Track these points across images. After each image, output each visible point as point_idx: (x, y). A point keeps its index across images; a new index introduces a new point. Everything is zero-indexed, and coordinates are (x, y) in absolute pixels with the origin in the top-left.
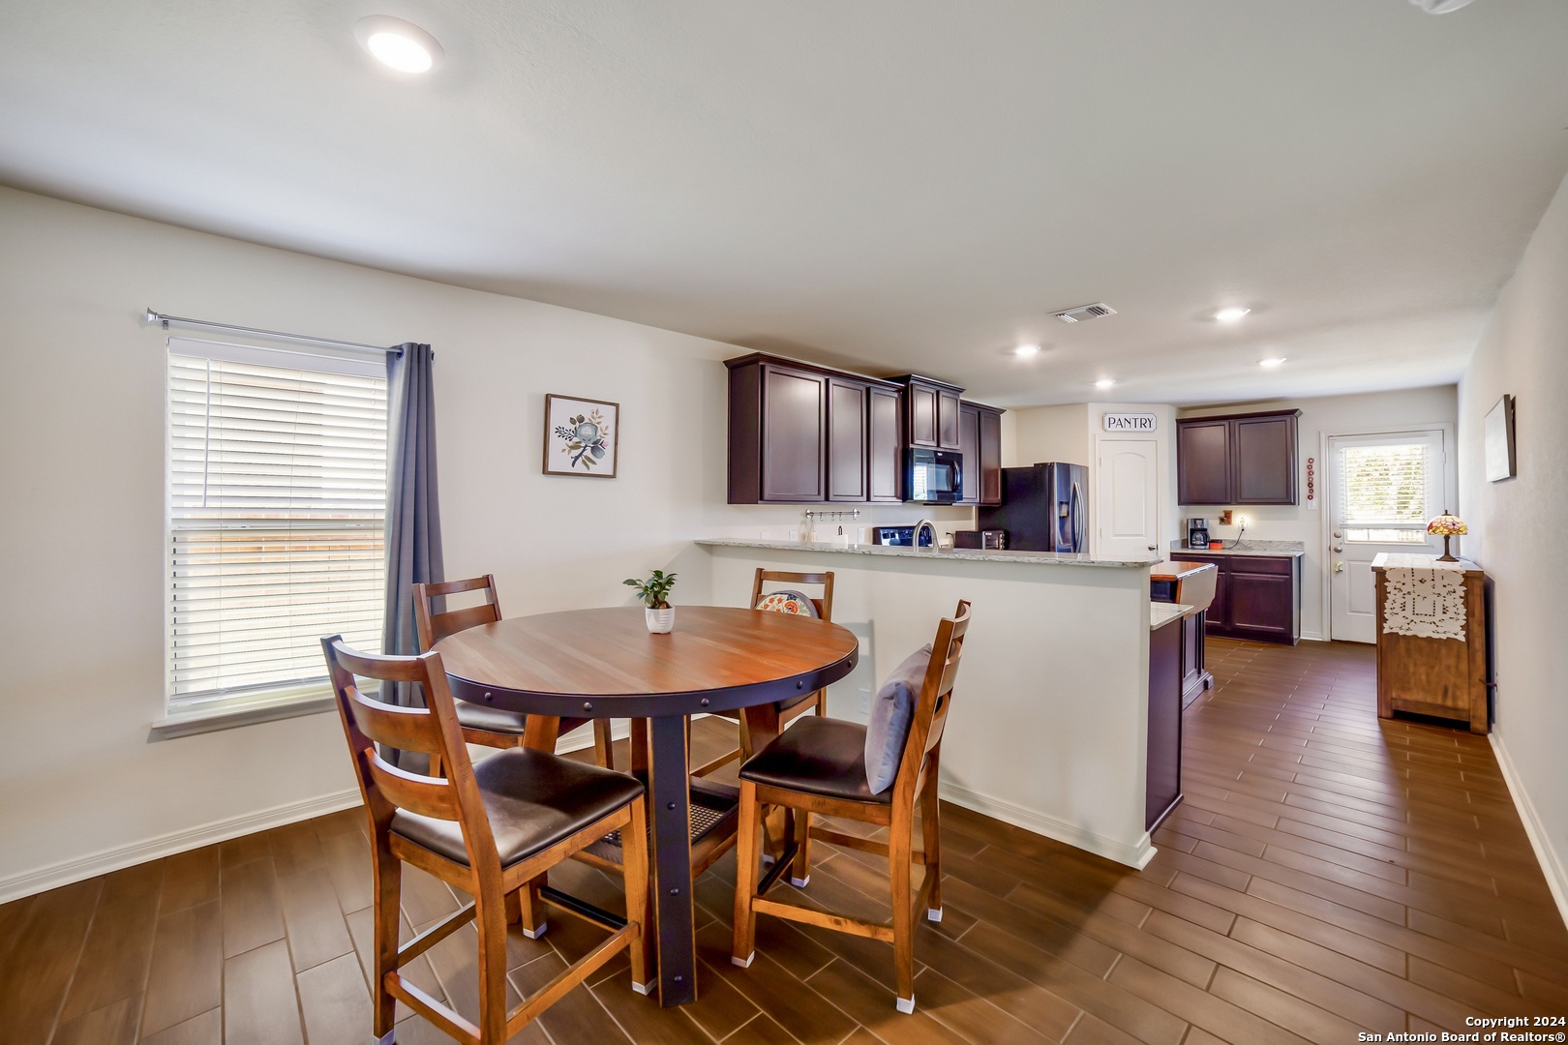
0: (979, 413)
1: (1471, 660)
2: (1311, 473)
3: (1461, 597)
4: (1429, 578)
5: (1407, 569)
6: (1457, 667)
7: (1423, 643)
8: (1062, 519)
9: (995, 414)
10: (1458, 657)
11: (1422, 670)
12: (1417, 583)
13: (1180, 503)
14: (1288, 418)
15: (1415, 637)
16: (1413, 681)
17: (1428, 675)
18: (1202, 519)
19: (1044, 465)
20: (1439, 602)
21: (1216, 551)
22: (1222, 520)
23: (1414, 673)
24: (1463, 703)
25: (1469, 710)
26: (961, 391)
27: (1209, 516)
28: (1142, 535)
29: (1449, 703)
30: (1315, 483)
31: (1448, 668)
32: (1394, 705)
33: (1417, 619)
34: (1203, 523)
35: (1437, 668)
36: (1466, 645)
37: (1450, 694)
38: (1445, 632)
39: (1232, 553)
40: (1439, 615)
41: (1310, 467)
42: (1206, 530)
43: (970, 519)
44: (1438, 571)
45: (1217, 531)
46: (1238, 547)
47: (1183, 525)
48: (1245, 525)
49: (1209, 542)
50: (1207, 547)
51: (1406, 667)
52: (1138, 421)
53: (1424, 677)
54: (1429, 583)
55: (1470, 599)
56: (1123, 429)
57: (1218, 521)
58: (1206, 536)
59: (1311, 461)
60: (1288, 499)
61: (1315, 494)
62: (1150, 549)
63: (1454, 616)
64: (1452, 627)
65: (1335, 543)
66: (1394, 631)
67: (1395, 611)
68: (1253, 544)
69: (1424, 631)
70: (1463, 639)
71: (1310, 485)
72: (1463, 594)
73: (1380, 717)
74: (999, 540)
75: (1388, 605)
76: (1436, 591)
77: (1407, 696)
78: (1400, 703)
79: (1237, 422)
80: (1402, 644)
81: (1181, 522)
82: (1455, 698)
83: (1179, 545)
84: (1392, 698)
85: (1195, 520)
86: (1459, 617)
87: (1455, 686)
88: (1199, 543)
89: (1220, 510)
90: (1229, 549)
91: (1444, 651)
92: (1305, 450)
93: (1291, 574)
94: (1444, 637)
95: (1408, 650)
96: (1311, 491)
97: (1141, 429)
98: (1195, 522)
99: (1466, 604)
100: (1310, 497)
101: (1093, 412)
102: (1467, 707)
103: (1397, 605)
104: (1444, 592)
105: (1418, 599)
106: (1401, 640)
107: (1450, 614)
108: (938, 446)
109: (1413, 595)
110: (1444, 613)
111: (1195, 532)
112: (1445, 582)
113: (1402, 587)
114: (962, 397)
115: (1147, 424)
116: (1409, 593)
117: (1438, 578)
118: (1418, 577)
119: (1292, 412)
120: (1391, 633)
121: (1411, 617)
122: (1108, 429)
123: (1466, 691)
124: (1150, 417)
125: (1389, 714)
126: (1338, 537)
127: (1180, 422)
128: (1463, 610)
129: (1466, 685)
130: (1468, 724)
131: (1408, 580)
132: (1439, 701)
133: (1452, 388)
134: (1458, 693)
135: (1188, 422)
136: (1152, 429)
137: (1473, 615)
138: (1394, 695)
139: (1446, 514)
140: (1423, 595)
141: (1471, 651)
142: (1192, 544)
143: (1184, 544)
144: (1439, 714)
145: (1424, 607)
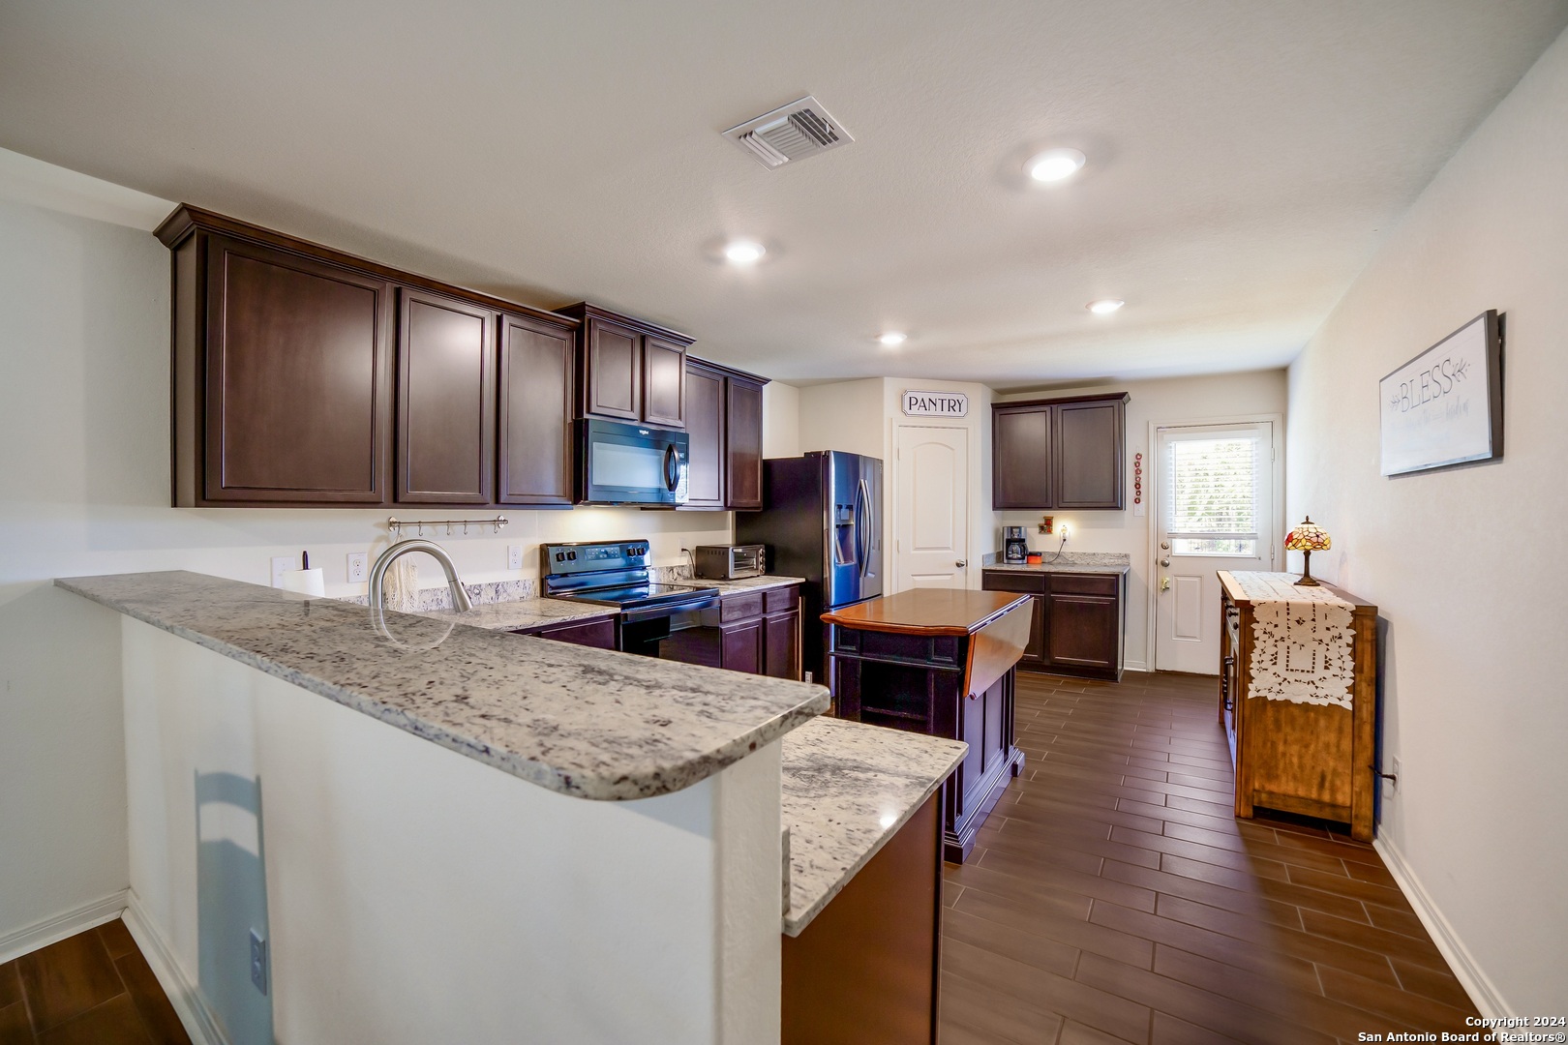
0: (726, 380)
1: (1356, 736)
2: (1138, 472)
3: (1348, 645)
4: (1308, 618)
5: (1281, 604)
6: (1338, 746)
7: (1296, 712)
8: (843, 529)
9: (755, 384)
10: (1340, 731)
11: (1295, 749)
12: (1292, 624)
13: (995, 507)
14: (1115, 403)
15: (1288, 703)
16: (1281, 765)
17: (1301, 757)
18: (1019, 528)
19: (817, 454)
20: (1321, 650)
21: (1035, 567)
22: (1042, 528)
23: (1284, 754)
24: (1343, 798)
25: (1351, 807)
26: (690, 342)
27: (1027, 522)
28: (948, 548)
29: (1326, 797)
30: (1143, 483)
31: (1327, 746)
32: (1256, 800)
33: (1291, 677)
34: (1020, 532)
35: (1312, 747)
36: (1351, 714)
37: (1327, 784)
38: (1326, 696)
39: (1052, 569)
40: (1320, 671)
41: (1137, 464)
42: (1024, 540)
43: (723, 528)
44: (1320, 606)
45: (1037, 542)
46: (1059, 560)
47: (998, 535)
48: (1067, 534)
49: (1028, 555)
50: (1025, 561)
51: (1274, 744)
52: (946, 403)
53: (1295, 760)
54: (1308, 625)
55: (1359, 647)
56: (927, 413)
57: (1038, 529)
58: (1024, 548)
59: (1138, 456)
60: (1115, 504)
61: (1143, 497)
62: (958, 565)
63: (1338, 672)
64: (1335, 690)
65: (1162, 555)
66: (1262, 694)
67: (1263, 666)
68: (1076, 557)
69: (1299, 694)
70: (1349, 707)
71: (1138, 486)
72: (1350, 641)
73: (1238, 816)
74: (758, 559)
75: (1255, 656)
76: (1317, 636)
77: (1273, 787)
78: (1264, 796)
79: (1061, 408)
80: (1270, 712)
81: (997, 531)
82: (1333, 790)
83: (993, 559)
84: (1254, 790)
85: (1012, 528)
86: (1345, 674)
87: (1335, 772)
88: (1016, 556)
89: (1040, 515)
90: (1050, 563)
91: (1322, 723)
92: (1133, 444)
93: (1117, 596)
94: (1325, 703)
95: (1277, 722)
96: (1139, 493)
97: (949, 414)
98: (1012, 532)
99: (1354, 655)
100: (1137, 501)
101: (891, 389)
102: (1348, 804)
103: (1267, 657)
104: (1327, 637)
105: (1294, 648)
106: (1269, 707)
107: (1334, 670)
108: (643, 419)
109: (1288, 642)
110: (1326, 668)
111: (1012, 543)
112: (1329, 623)
113: (1275, 631)
114: (690, 352)
115: (957, 408)
116: (1282, 639)
117: (1319, 618)
118: (1294, 617)
119: (1120, 396)
120: (1257, 697)
121: (1284, 674)
122: (909, 412)
123: (1348, 780)
124: (960, 398)
125: (1250, 812)
126: (1166, 548)
127: (996, 407)
128: (1350, 664)
129: (1349, 771)
130: (1349, 826)
131: (1282, 620)
132: (1314, 795)
133: (1282, 373)
134: (1338, 783)
135: (1006, 408)
136: (961, 414)
137: (1361, 671)
138: (1257, 786)
139: (1307, 522)
140: (1299, 642)
141: (1357, 722)
142: (1008, 558)
143: (999, 557)
144: (1313, 813)
145: (1301, 660)
